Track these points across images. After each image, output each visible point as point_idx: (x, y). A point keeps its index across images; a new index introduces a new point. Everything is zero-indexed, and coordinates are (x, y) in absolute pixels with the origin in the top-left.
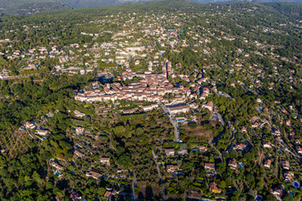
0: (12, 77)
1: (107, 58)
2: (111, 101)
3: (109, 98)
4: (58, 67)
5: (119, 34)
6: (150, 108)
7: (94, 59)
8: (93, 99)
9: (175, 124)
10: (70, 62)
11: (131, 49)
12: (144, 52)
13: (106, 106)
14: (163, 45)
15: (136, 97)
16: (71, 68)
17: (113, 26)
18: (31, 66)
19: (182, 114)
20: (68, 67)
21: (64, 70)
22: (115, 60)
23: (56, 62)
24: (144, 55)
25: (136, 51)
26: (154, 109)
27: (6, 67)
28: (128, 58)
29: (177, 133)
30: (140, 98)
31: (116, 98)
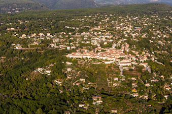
0: (24, 48)
1: (85, 41)
2: (87, 58)
3: (86, 56)
4: (52, 45)
5: (95, 28)
6: (109, 63)
7: (76, 41)
8: (77, 57)
9: (122, 70)
10: (60, 42)
11: (103, 36)
12: (112, 39)
13: (84, 60)
14: (126, 35)
15: (101, 58)
16: (61, 46)
17: (91, 23)
18: (35, 43)
19: (127, 66)
20: (59, 45)
21: (56, 47)
22: (91, 42)
23: (51, 42)
24: (111, 41)
25: (106, 38)
26: (111, 63)
27: (19, 43)
28: (100, 41)
29: (121, 73)
30: (104, 58)
31: (90, 57)
